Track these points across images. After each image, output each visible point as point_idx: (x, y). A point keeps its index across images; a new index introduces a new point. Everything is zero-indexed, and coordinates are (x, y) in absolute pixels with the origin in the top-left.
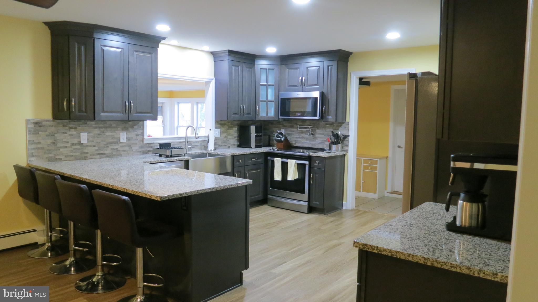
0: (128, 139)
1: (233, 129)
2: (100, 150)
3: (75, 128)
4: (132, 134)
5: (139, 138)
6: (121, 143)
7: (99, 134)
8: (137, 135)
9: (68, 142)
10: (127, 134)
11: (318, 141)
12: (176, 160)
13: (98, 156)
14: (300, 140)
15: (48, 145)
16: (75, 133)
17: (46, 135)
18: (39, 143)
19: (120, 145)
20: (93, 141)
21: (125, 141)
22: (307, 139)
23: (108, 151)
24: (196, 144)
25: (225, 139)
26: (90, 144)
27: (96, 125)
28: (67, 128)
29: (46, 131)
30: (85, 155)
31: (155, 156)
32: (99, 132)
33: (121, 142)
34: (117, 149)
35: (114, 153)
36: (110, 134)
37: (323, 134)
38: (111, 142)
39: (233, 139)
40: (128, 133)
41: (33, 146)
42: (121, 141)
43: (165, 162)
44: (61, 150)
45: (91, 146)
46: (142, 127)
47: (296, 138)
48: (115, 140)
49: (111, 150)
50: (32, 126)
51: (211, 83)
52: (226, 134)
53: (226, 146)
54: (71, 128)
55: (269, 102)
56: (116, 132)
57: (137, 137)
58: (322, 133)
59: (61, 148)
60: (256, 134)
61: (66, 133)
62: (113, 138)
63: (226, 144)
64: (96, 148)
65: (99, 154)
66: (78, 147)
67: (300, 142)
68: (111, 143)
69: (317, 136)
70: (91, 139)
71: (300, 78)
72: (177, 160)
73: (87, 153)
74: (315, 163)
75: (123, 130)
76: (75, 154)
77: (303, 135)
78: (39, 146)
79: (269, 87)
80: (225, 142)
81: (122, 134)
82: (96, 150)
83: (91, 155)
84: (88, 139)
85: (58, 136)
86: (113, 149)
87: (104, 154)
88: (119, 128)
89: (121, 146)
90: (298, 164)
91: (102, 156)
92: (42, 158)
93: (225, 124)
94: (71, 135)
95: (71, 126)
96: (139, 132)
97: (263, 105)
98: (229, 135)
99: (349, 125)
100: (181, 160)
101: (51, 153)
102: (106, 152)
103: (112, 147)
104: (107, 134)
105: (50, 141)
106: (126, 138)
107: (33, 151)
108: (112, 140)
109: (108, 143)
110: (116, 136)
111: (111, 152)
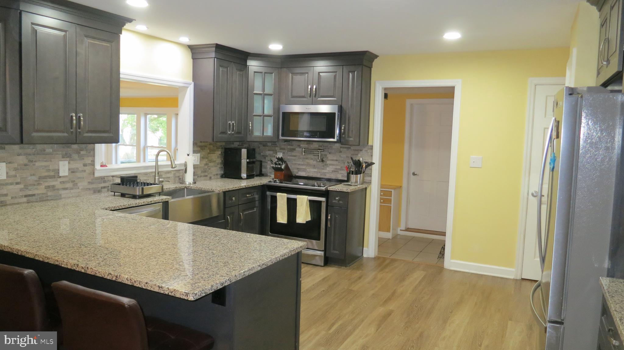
0: (72, 171)
1: (216, 152)
2: (27, 189)
4: (78, 165)
5: (88, 169)
6: (60, 177)
7: (26, 165)
8: (85, 165)
10: (69, 163)
11: (329, 169)
12: (150, 203)
13: (24, 199)
14: (304, 167)
19: (60, 180)
20: (15, 176)
21: (66, 174)
22: (314, 167)
23: (40, 190)
24: (168, 175)
25: (206, 167)
26: (10, 180)
27: (21, 151)
30: (3, 199)
31: (114, 195)
32: (25, 161)
33: (60, 176)
34: (53, 186)
35: (50, 194)
36: (44, 164)
37: (337, 160)
38: (46, 176)
39: (215, 166)
40: (71, 162)
42: (61, 174)
43: (135, 206)
45: (11, 184)
46: (92, 153)
47: (299, 164)
48: (52, 174)
49: (45, 188)
51: (189, 89)
52: (207, 160)
53: (206, 176)
55: (265, 118)
56: (53, 160)
57: (85, 168)
58: (335, 158)
60: (248, 160)
62: (49, 170)
63: (206, 174)
64: (21, 186)
65: (26, 196)
67: (304, 170)
68: (45, 177)
69: (328, 162)
70: (12, 173)
71: (310, 87)
72: (152, 203)
73: (6, 195)
74: (335, 199)
75: (63, 157)
77: (308, 161)
79: (266, 97)
80: (205, 172)
81: (61, 163)
82: (21, 190)
83: (12, 198)
84: (7, 173)
86: (48, 187)
88: (57, 154)
89: (60, 182)
90: (310, 201)
91: (30, 198)
93: (206, 146)
96: (88, 161)
97: (257, 121)
98: (211, 161)
99: (372, 149)
100: (157, 202)
102: (36, 192)
103: (46, 184)
104: (37, 164)
106: (69, 169)
108: (46, 174)
109: (40, 178)
110: (51, 168)
111: (44, 191)
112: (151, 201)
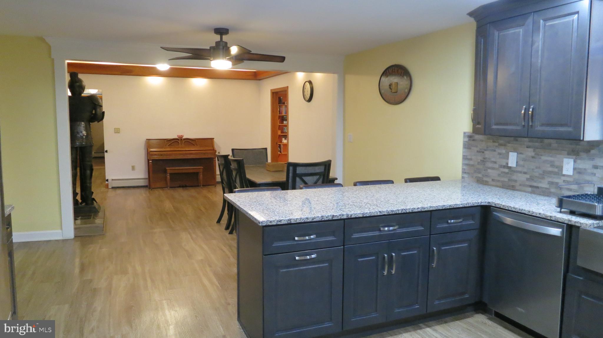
0: (578, 171)
2: (533, 180)
3: (505, 145)
4: (585, 164)
5: (599, 172)
6: (564, 175)
7: (533, 157)
8: (596, 167)
9: (495, 163)
10: (575, 162)
13: (530, 189)
15: (478, 163)
16: (504, 151)
17: (477, 151)
18: (471, 159)
19: (563, 178)
20: (523, 166)
21: (571, 173)
23: (544, 184)
26: (520, 169)
27: (530, 144)
28: (497, 144)
29: (477, 147)
30: (513, 184)
32: (533, 154)
34: (557, 184)
35: (553, 190)
36: (550, 159)
40: (578, 161)
41: (467, 162)
42: (564, 172)
44: (489, 171)
45: (520, 172)
48: (556, 170)
49: (549, 184)
50: (467, 139)
54: (501, 145)
56: (558, 156)
57: (595, 171)
59: (489, 168)
61: (495, 151)
62: (552, 166)
64: (528, 176)
65: (531, 186)
66: (506, 170)
68: (551, 172)
70: (521, 163)
73: (516, 181)
75: (569, 154)
76: (502, 179)
78: (471, 163)
81: (565, 160)
82: (528, 179)
83: (520, 185)
84: (517, 162)
85: (488, 154)
86: (551, 183)
87: (537, 187)
88: (563, 150)
89: (564, 181)
91: (535, 189)
92: (472, 177)
94: (500, 154)
95: (501, 142)
101: (480, 173)
102: (540, 185)
103: (550, 180)
104: (544, 158)
105: (480, 158)
106: (574, 169)
107: (465, 167)
108: (550, 169)
109: (544, 172)
110: (557, 163)
111: (547, 186)
112: (551, 217)
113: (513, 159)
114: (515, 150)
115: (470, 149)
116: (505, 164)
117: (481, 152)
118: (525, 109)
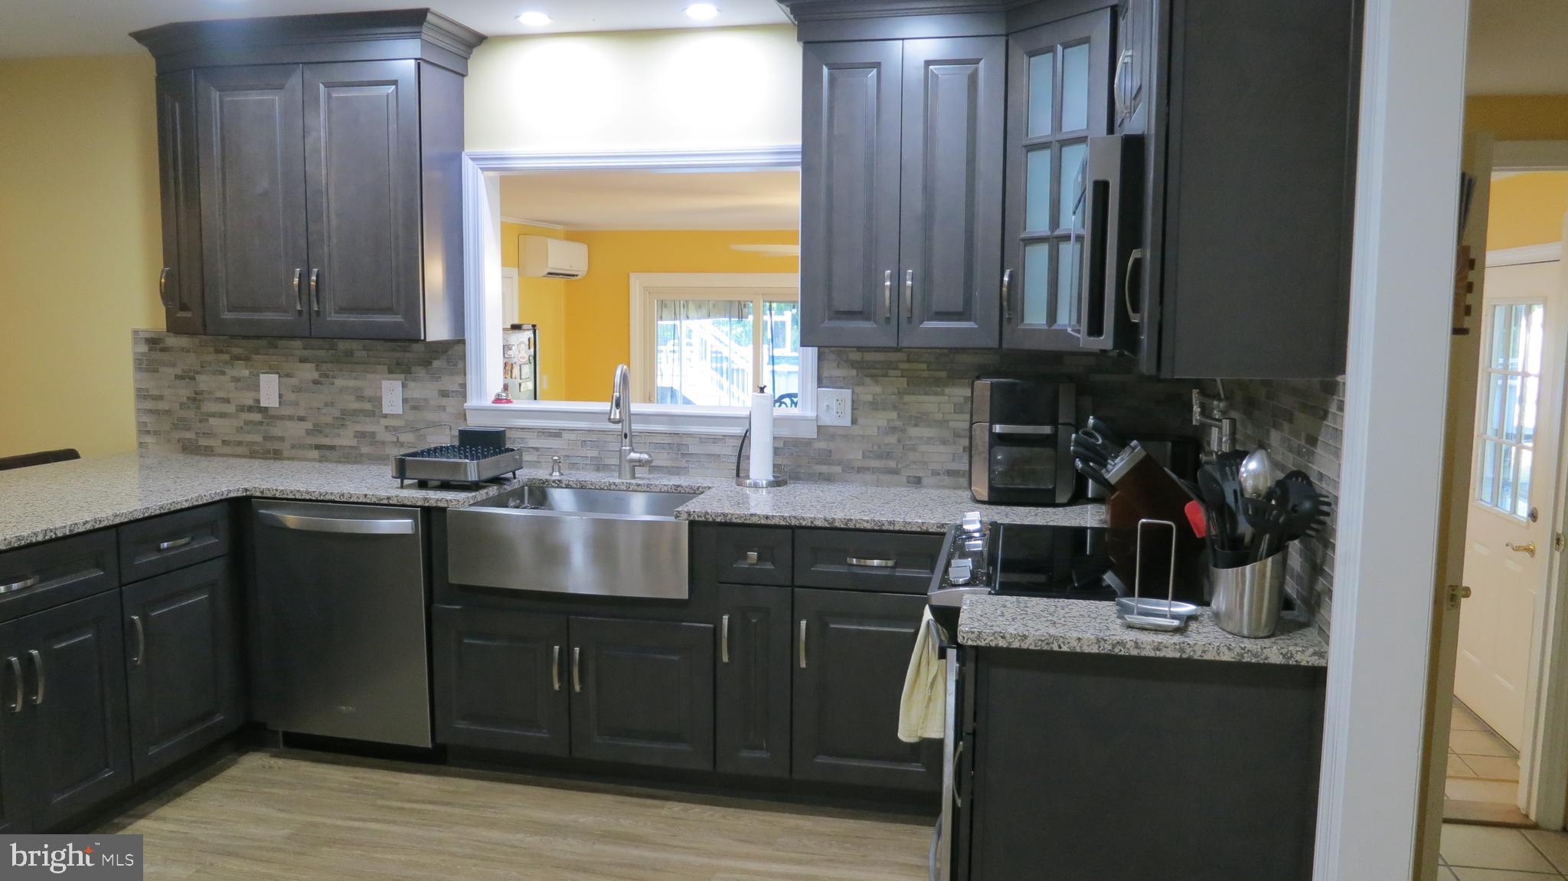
0: (412, 405)
2: (320, 432)
3: (247, 359)
4: (424, 389)
5: (450, 403)
6: (385, 416)
7: (316, 382)
8: (444, 394)
9: (227, 401)
10: (404, 386)
12: (385, 502)
13: (315, 454)
15: (182, 405)
16: (246, 373)
17: (177, 377)
18: (160, 398)
19: (384, 422)
20: (296, 404)
21: (398, 409)
23: (345, 439)
26: (287, 411)
27: (306, 353)
28: (226, 357)
29: (174, 365)
30: (276, 445)
32: (316, 375)
33: (384, 412)
34: (373, 434)
35: (365, 450)
36: (352, 383)
38: (355, 410)
39: (944, 442)
40: (411, 384)
41: (149, 405)
42: (386, 409)
44: (212, 421)
45: (290, 418)
46: (460, 365)
48: (368, 406)
49: (355, 437)
50: (143, 348)
52: (894, 415)
53: (895, 472)
54: (238, 358)
55: (1062, 247)
56: (369, 376)
57: (444, 401)
59: (213, 415)
61: (223, 373)
62: (360, 398)
63: (892, 464)
64: (309, 425)
65: (318, 447)
66: (257, 417)
68: (355, 413)
70: (290, 396)
73: (282, 439)
75: (390, 372)
76: (249, 438)
78: (162, 406)
79: (1066, 153)
80: (888, 455)
81: (385, 384)
82: (309, 432)
83: (293, 447)
84: (280, 396)
85: (205, 381)
86: (361, 435)
87: (332, 448)
88: (378, 364)
89: (386, 427)
91: (327, 453)
92: (169, 441)
93: (891, 365)
94: (236, 380)
95: (236, 351)
96: (450, 383)
98: (919, 420)
101: (188, 429)
102: (337, 442)
103: (359, 428)
104: (339, 382)
105: (184, 392)
106: (405, 401)
107: (145, 419)
108: (357, 405)
109: (344, 412)
110: (368, 393)
111: (354, 443)
112: (389, 498)
113: (269, 390)
114: (272, 370)
115: (156, 371)
116: (250, 402)
117: (188, 376)
118: (300, 275)
